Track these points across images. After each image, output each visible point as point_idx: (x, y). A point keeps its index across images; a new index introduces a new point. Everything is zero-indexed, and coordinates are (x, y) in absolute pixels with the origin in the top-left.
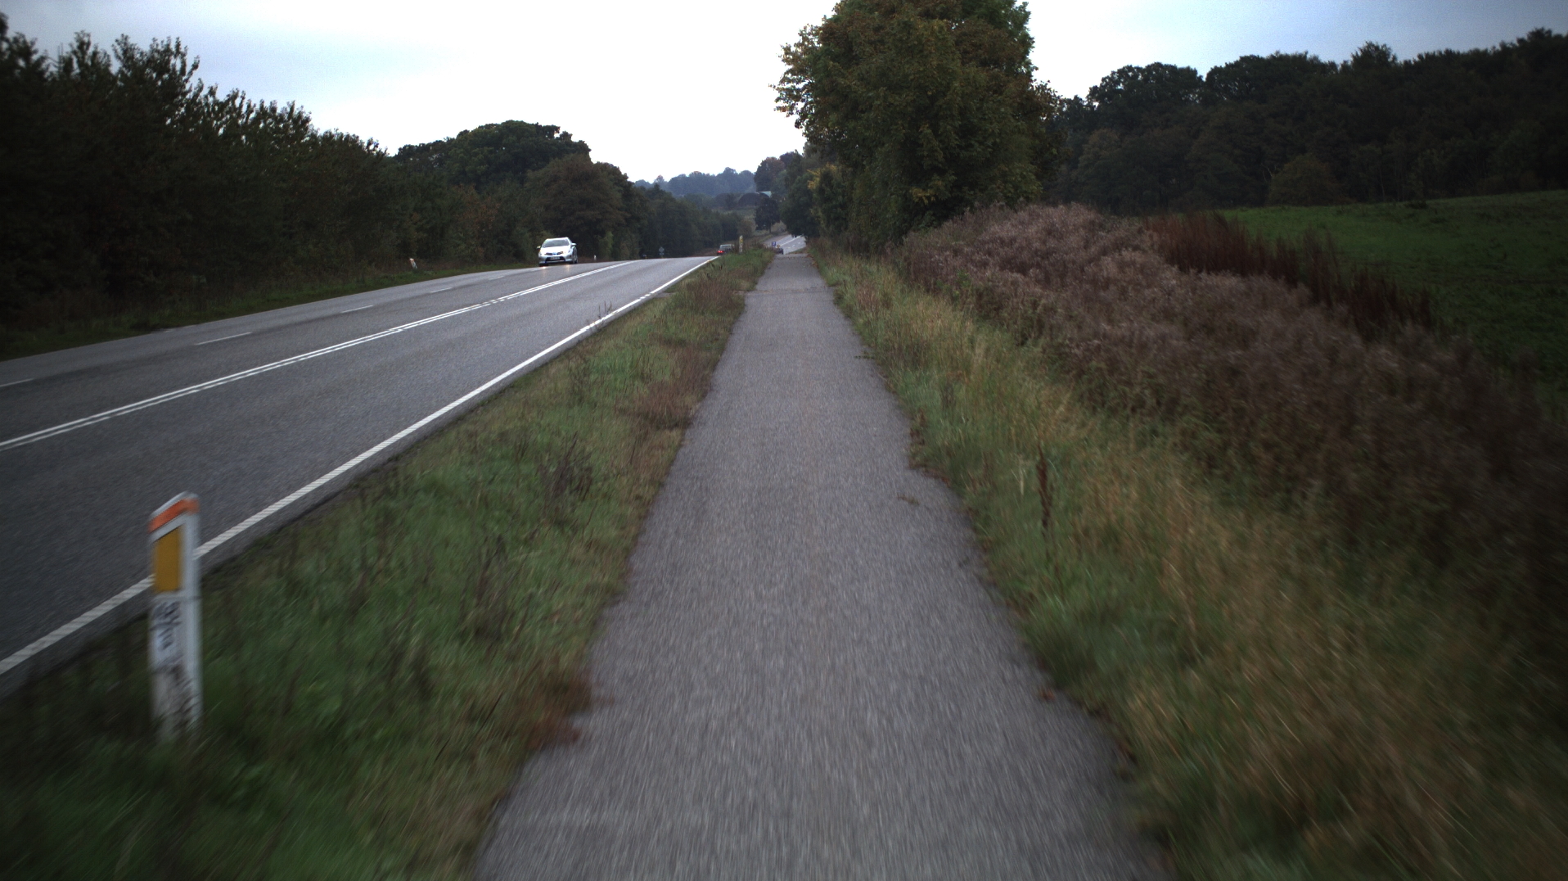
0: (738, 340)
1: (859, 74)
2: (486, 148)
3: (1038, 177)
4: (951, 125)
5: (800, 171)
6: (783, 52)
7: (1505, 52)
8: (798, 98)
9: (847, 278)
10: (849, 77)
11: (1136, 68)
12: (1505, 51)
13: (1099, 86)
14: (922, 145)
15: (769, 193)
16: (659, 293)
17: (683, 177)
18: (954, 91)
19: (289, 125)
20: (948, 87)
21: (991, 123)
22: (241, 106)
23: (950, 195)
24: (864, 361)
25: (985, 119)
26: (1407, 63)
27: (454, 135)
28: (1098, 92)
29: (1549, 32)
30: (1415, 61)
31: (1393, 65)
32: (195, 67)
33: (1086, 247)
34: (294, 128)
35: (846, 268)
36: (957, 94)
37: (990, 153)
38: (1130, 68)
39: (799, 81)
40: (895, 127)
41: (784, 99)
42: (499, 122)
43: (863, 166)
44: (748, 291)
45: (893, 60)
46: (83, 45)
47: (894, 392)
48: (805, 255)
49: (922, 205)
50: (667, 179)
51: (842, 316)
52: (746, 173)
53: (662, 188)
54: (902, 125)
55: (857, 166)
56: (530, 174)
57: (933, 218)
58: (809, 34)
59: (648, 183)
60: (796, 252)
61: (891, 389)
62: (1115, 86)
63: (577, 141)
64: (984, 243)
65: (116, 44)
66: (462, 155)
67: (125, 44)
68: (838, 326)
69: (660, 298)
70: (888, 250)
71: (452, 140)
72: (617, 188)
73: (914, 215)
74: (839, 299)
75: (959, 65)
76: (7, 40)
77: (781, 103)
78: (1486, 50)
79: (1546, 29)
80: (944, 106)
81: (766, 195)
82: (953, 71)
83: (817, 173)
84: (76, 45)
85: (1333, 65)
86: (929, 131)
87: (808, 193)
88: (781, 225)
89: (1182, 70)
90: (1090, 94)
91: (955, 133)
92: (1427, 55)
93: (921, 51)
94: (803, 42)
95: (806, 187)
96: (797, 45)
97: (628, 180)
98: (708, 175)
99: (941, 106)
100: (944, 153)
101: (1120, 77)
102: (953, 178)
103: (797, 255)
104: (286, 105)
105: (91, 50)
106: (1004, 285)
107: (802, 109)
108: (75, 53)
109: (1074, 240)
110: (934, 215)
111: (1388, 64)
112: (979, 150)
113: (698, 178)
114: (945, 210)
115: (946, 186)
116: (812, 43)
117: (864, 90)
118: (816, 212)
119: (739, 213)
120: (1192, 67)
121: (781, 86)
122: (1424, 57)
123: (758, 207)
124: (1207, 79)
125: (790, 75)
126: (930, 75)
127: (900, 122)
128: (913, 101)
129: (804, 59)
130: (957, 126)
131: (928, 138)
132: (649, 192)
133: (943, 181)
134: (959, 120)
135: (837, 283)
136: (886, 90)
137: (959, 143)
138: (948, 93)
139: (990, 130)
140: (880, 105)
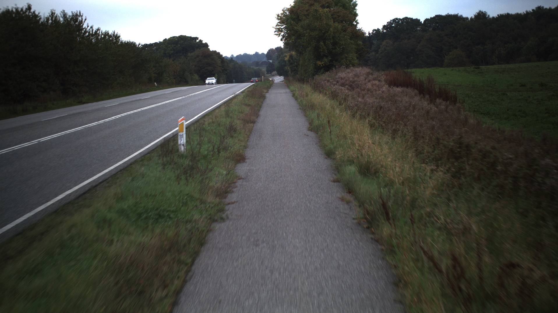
0: (265, 105)
1: (301, 26)
2: (173, 45)
3: (357, 58)
4: (330, 42)
5: (282, 54)
6: (277, 16)
8: (282, 31)
9: (297, 89)
10: (298, 26)
12: (528, 14)
13: (386, 25)
14: (321, 48)
15: (271, 61)
16: (239, 93)
17: (240, 55)
18: (331, 31)
20: (329, 30)
21: (342, 41)
22: (99, 33)
23: (329, 64)
24: (299, 110)
25: (340, 40)
26: (493, 17)
27: (162, 41)
28: (385, 27)
29: (543, 7)
30: (496, 17)
31: (488, 18)
32: (86, 20)
33: (365, 80)
34: (115, 40)
35: (296, 86)
37: (342, 50)
38: (397, 19)
39: (282, 26)
41: (277, 32)
42: (178, 36)
43: (303, 54)
44: (266, 93)
45: (311, 21)
46: (53, 14)
47: (307, 117)
48: (283, 82)
49: (320, 67)
50: (235, 56)
51: (294, 100)
52: (263, 54)
53: (233, 59)
54: (314, 42)
55: (301, 53)
56: (189, 54)
57: (324, 71)
58: (285, 10)
60: (280, 82)
61: (306, 116)
62: (392, 25)
63: (204, 43)
64: (336, 78)
65: (61, 13)
66: (165, 47)
67: (64, 13)
68: (293, 102)
69: (240, 95)
70: (310, 81)
71: (161, 42)
72: (219, 60)
73: (318, 70)
74: (294, 95)
75: (332, 23)
76: (31, 12)
77: (276, 33)
78: (521, 13)
79: (542, 6)
80: (328, 36)
81: (270, 62)
82: (331, 25)
83: (288, 55)
84: (50, 13)
85: (467, 18)
86: (323, 44)
87: (285, 61)
88: (275, 72)
89: (415, 19)
90: (383, 28)
91: (331, 44)
92: (501, 15)
93: (320, 18)
94: (284, 13)
95: (284, 59)
96: (282, 14)
97: (223, 56)
98: (249, 54)
99: (326, 36)
100: (327, 51)
101: (393, 22)
102: (330, 58)
103: (281, 82)
104: (112, 32)
105: (55, 15)
106: (339, 90)
107: (283, 35)
108: (50, 16)
109: (362, 78)
110: (324, 70)
111: (487, 18)
112: (338, 49)
113: (246, 55)
114: (328, 68)
115: (328, 61)
116: (286, 13)
117: (303, 31)
118: (288, 68)
119: (260, 68)
120: (418, 18)
121: (276, 27)
122: (499, 15)
123: (267, 66)
124: (423, 23)
125: (279, 24)
126: (323, 26)
127: (314, 41)
128: (318, 34)
129: (284, 19)
130: (332, 42)
131: (322, 46)
132: (229, 60)
133: (327, 59)
134: (332, 40)
135: (293, 91)
136: (309, 31)
137: (332, 47)
138: (329, 32)
139: (342, 43)
140: (308, 35)
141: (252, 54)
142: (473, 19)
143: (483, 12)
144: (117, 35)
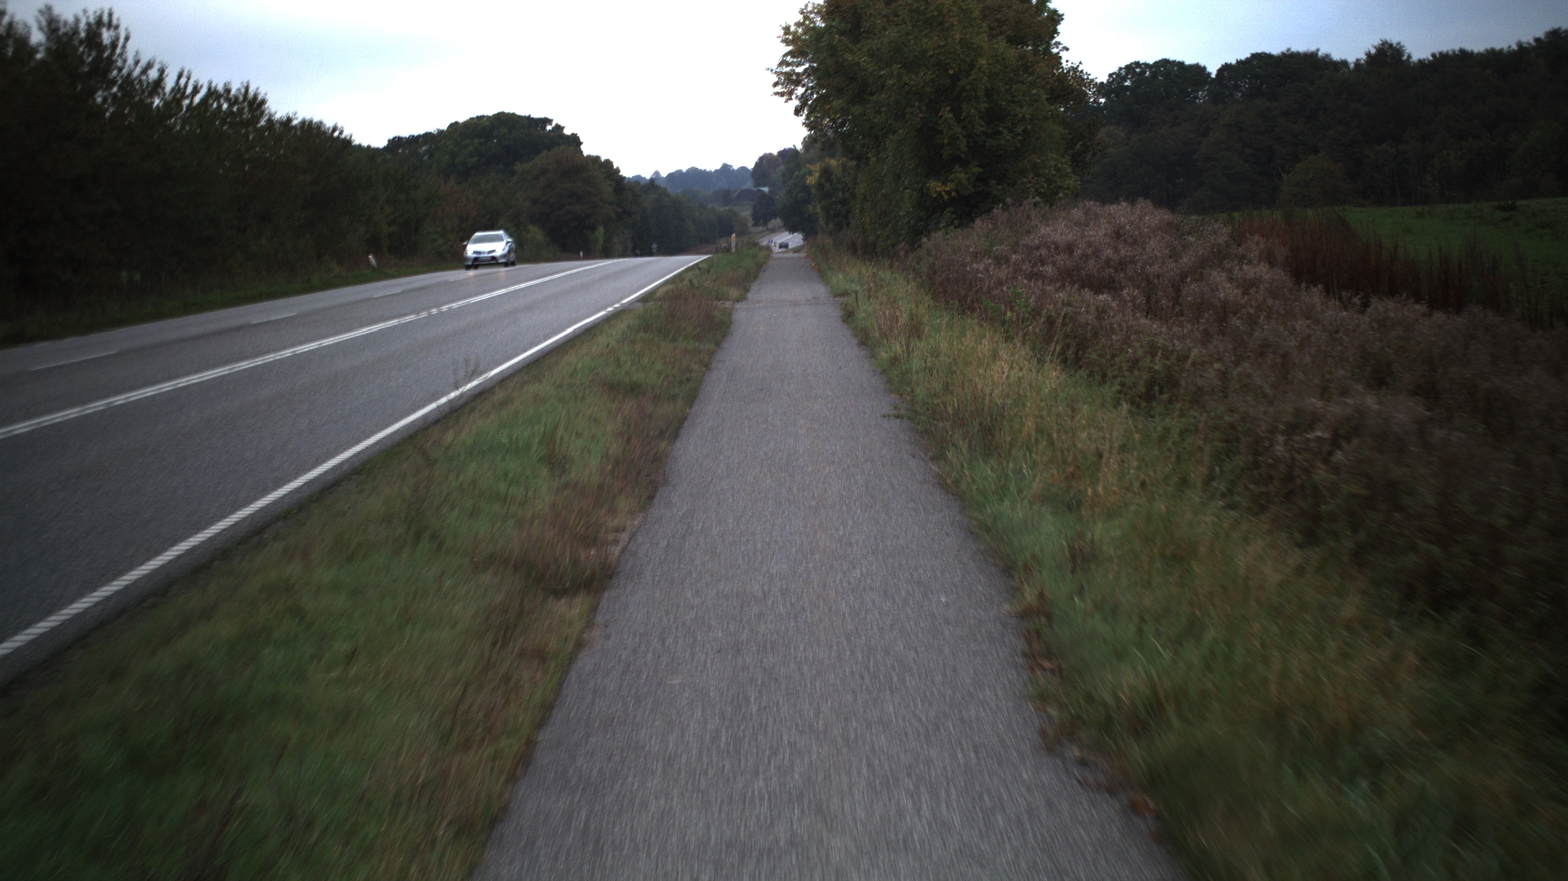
1: (869, 50)
2: (476, 141)
3: (1075, 170)
4: (976, 109)
5: (798, 166)
6: (782, 33)
7: (1522, 52)
8: (798, 83)
9: (858, 288)
10: (858, 53)
11: (1143, 64)
12: (1522, 49)
14: (942, 132)
15: (766, 189)
17: (679, 172)
18: (980, 68)
19: (243, 108)
20: (972, 65)
21: (1021, 107)
23: (973, 190)
25: (1014, 102)
26: (1421, 61)
28: (1104, 88)
30: (1429, 61)
31: (1407, 63)
32: (131, 37)
33: (1175, 257)
34: (249, 112)
35: (855, 274)
36: (983, 73)
37: (1020, 140)
39: (799, 65)
40: (911, 110)
41: (783, 84)
42: (491, 114)
43: (868, 159)
44: (738, 301)
45: (908, 34)
48: (804, 255)
49: (941, 202)
50: (664, 174)
52: (743, 169)
53: (656, 183)
54: (919, 107)
55: (861, 159)
56: (519, 167)
57: (954, 216)
58: (811, 12)
59: (644, 178)
60: (794, 252)
62: (1122, 82)
63: (570, 133)
64: (1033, 248)
65: (38, 14)
66: (452, 147)
67: (50, 14)
69: (632, 310)
70: (903, 254)
71: (443, 131)
72: (609, 183)
73: (930, 212)
74: (848, 316)
75: (986, 39)
77: (779, 89)
78: (1502, 50)
80: (968, 87)
81: (763, 191)
82: (979, 47)
83: (816, 168)
85: (1344, 63)
86: (951, 115)
87: (806, 188)
88: (777, 222)
89: (1190, 66)
91: (980, 117)
92: (1441, 54)
93: (941, 23)
94: (804, 21)
95: (805, 182)
96: (798, 24)
97: (621, 174)
98: (705, 170)
99: (964, 87)
100: (968, 142)
101: (1127, 74)
102: (977, 170)
104: (241, 87)
107: (802, 95)
109: (1154, 247)
110: (953, 213)
111: (1402, 63)
112: (1008, 137)
113: (694, 173)
114: (967, 208)
115: (969, 179)
116: (814, 22)
117: (875, 68)
118: (815, 208)
119: (736, 209)
120: (1201, 63)
121: (778, 70)
122: (1438, 56)
123: (755, 203)
124: (1217, 75)
125: (789, 58)
126: (952, 50)
127: (917, 104)
128: (932, 81)
129: (805, 40)
130: (983, 109)
131: (949, 124)
132: (644, 186)
133: (966, 173)
134: (985, 102)
135: (845, 294)
136: (901, 68)
137: (984, 130)
138: (973, 71)
139: (1020, 115)
140: (893, 85)
141: (713, 170)
142: (1362, 65)
143: (1395, 45)
144: (256, 96)
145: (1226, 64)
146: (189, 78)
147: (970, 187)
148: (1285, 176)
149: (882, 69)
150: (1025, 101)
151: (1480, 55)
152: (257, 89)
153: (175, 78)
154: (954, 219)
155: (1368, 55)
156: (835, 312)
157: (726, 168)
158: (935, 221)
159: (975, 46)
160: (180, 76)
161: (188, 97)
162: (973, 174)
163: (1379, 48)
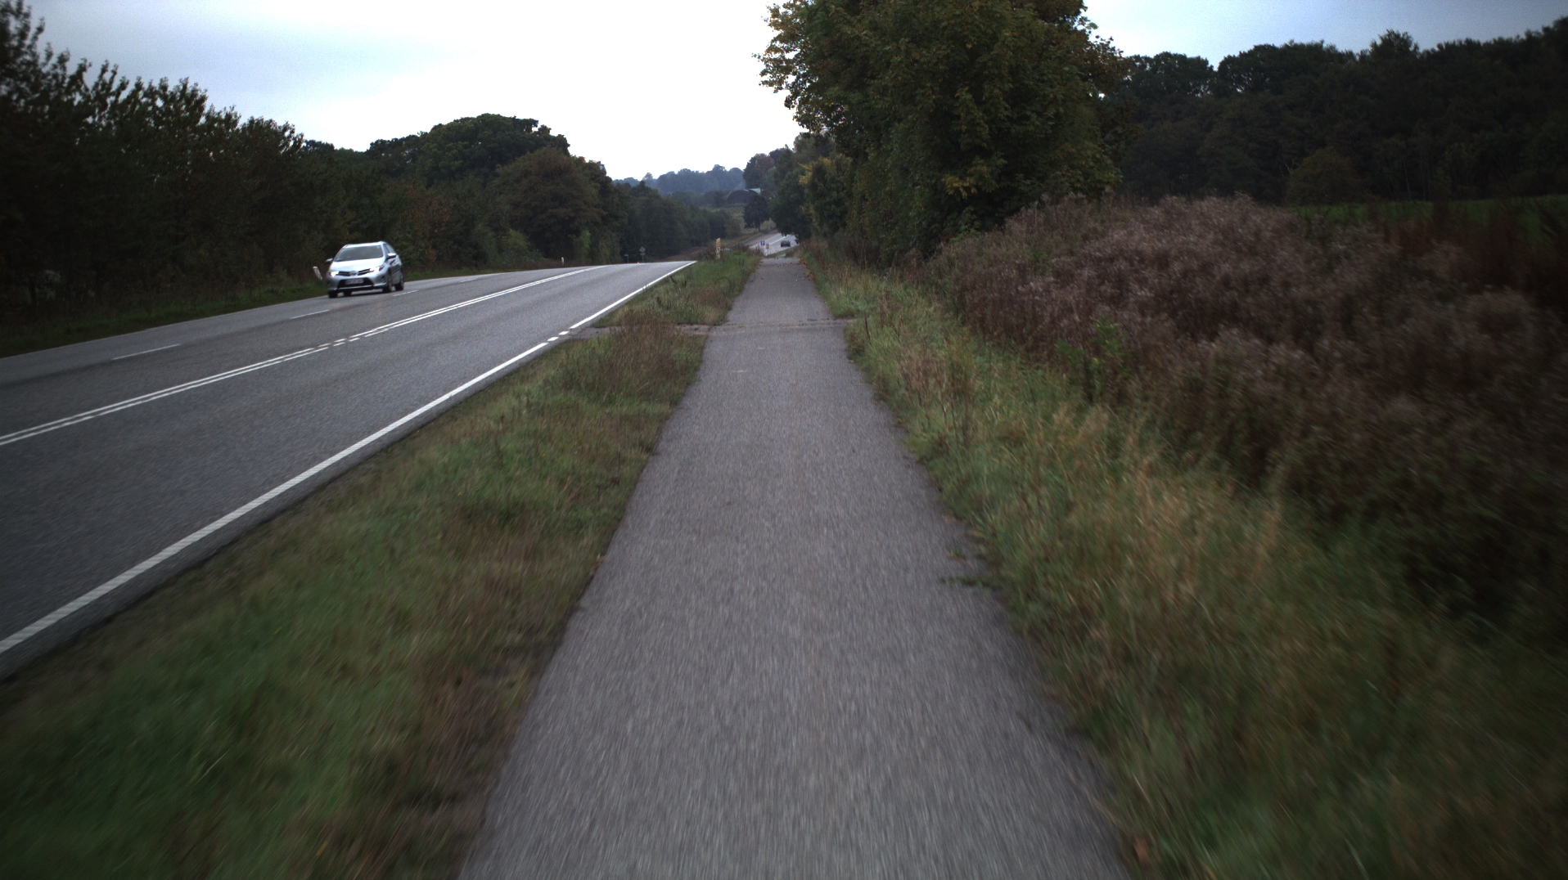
1: (871, 22)
2: (460, 143)
4: (1000, 89)
5: (790, 167)
7: (1531, 42)
8: (788, 71)
10: (858, 25)
11: (1143, 58)
12: (1531, 39)
14: (959, 117)
15: (758, 190)
16: (583, 328)
17: (671, 174)
18: (1004, 42)
19: (181, 106)
20: (994, 38)
21: (1052, 86)
23: (997, 186)
25: (1043, 81)
26: (1428, 52)
27: (429, 132)
31: (1414, 54)
32: (40, 29)
36: (1008, 46)
37: (1051, 127)
38: (1137, 58)
39: (789, 50)
40: (922, 91)
41: (771, 72)
42: (475, 116)
43: (866, 154)
44: (715, 324)
48: (795, 262)
49: (958, 199)
50: (656, 176)
52: (736, 170)
54: (932, 88)
55: (858, 155)
57: (975, 217)
59: (635, 181)
63: (556, 135)
66: (436, 150)
71: (426, 133)
77: (767, 77)
80: (990, 64)
81: (755, 192)
82: (1001, 16)
83: (808, 168)
85: (1350, 55)
86: (969, 96)
87: (799, 189)
88: (769, 223)
89: (1192, 60)
91: (1004, 99)
95: (797, 182)
98: (697, 172)
99: (985, 63)
100: (990, 129)
102: (1002, 162)
103: (787, 261)
107: (794, 83)
110: (972, 213)
111: (1409, 54)
112: (1037, 123)
113: (686, 175)
114: (992, 207)
115: (992, 173)
117: (879, 42)
118: (808, 209)
119: (728, 210)
120: (1203, 57)
121: (767, 56)
123: (747, 204)
124: (1220, 68)
125: (778, 43)
126: (970, 20)
127: (929, 85)
128: (947, 56)
129: (795, 23)
130: (1007, 90)
131: (967, 106)
132: (634, 189)
133: (988, 166)
134: (1009, 82)
135: (849, 314)
136: (909, 42)
137: (1009, 114)
138: (995, 46)
139: (1051, 96)
140: (901, 62)
141: (705, 172)
142: (1368, 57)
143: (1402, 36)
144: (194, 92)
145: (1229, 57)
146: (115, 73)
147: (994, 182)
148: (1291, 172)
149: (888, 44)
150: (1056, 80)
151: (1487, 45)
152: (196, 84)
153: (99, 72)
154: (974, 221)
155: (1374, 45)
156: (838, 344)
157: (718, 169)
158: (952, 223)
159: (998, 15)
160: (104, 70)
161: (113, 94)
162: (997, 166)
163: (1386, 39)
